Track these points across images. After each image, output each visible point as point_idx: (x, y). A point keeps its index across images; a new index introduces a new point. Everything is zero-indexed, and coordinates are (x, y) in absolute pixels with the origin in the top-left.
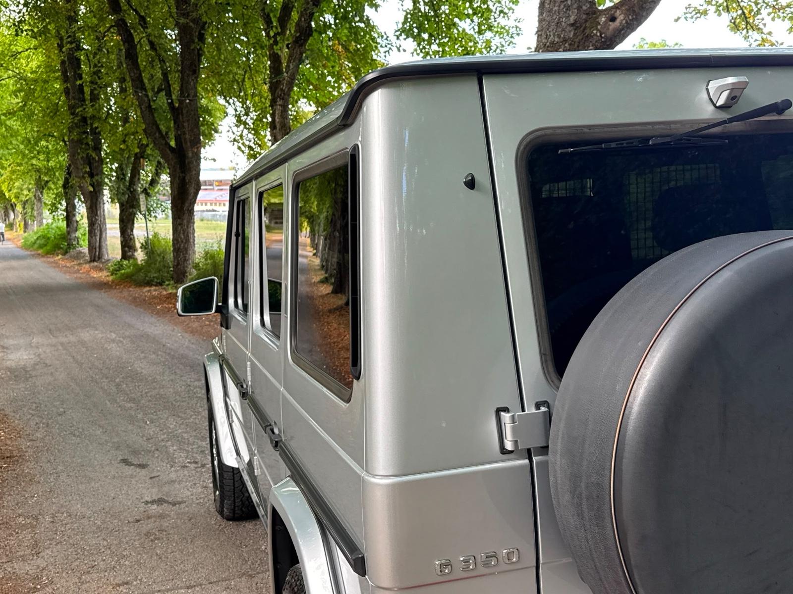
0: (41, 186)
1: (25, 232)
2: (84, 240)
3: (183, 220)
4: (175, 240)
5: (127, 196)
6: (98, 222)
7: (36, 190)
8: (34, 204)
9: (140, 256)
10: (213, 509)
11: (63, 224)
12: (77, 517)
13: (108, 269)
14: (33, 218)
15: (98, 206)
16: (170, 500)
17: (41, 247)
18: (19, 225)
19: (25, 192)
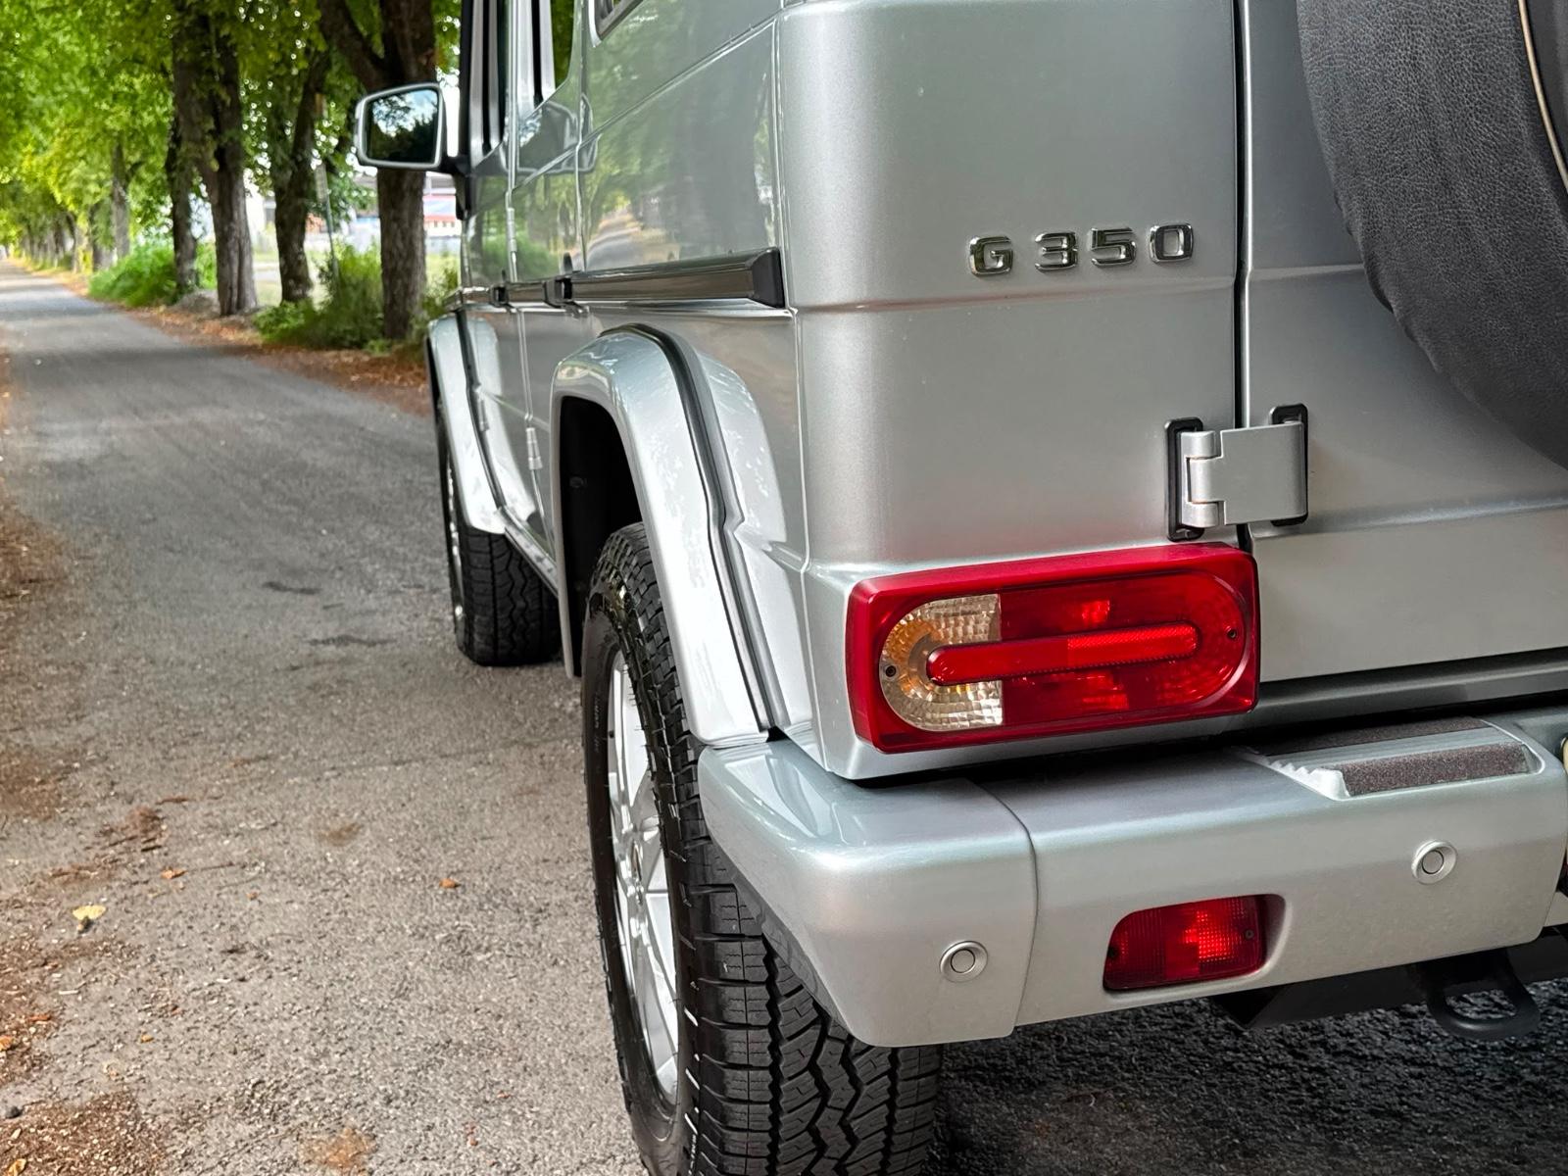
0: (124, 174)
1: (95, 269)
2: (208, 278)
3: (400, 210)
4: (387, 252)
5: (290, 173)
6: (236, 234)
7: (114, 183)
8: (110, 213)
9: (319, 294)
10: (452, 650)
11: (167, 245)
12: (169, 665)
13: (255, 325)
14: (109, 241)
15: (234, 203)
16: (365, 637)
17: (125, 293)
18: (85, 259)
19: (93, 188)
